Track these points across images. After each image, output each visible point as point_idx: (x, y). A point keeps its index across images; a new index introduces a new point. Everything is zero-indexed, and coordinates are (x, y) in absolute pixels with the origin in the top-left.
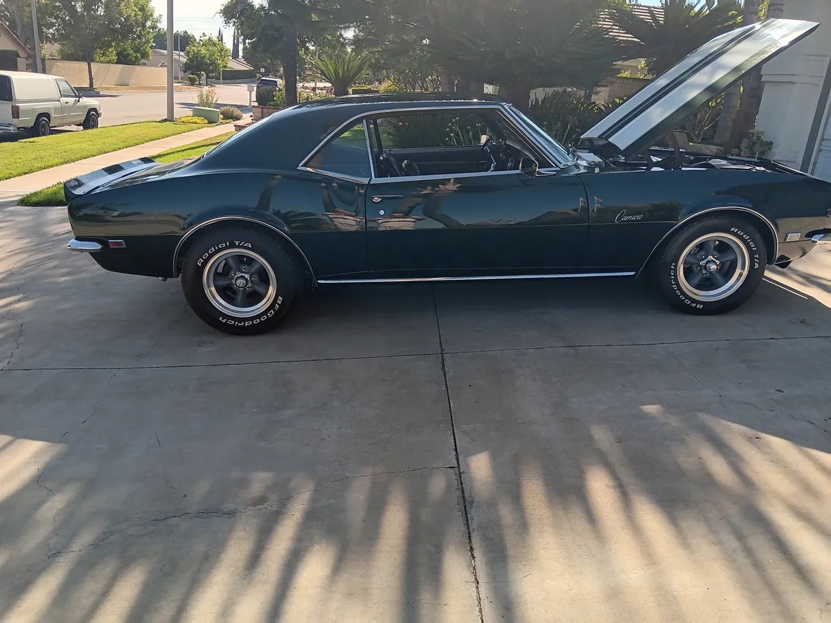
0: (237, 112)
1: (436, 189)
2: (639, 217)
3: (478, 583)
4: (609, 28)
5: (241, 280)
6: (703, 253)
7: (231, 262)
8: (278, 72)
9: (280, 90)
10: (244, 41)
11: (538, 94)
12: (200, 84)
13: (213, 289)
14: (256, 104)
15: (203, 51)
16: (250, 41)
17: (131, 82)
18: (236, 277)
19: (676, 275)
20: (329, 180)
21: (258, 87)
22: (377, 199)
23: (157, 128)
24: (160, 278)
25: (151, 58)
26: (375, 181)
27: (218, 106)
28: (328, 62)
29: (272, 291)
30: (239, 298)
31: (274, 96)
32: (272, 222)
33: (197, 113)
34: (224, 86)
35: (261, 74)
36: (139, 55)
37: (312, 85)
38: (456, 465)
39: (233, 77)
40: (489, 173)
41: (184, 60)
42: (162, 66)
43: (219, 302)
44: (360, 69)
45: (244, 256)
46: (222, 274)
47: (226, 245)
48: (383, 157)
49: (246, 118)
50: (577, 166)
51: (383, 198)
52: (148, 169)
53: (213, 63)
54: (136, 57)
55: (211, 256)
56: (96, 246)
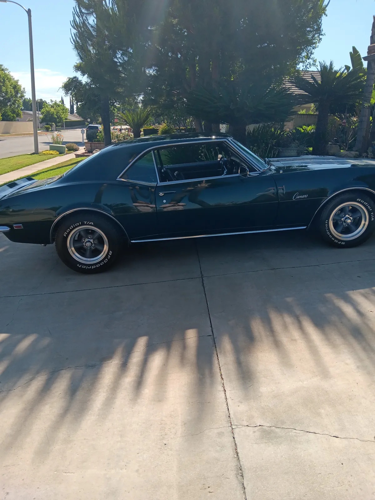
0: (75, 146)
1: (196, 187)
2: (306, 196)
3: (225, 391)
4: (290, 87)
5: (88, 243)
6: (343, 214)
7: (82, 233)
8: (98, 120)
9: (100, 132)
10: (77, 103)
11: (251, 128)
12: (52, 130)
13: (73, 249)
14: (86, 141)
15: (52, 110)
16: (81, 103)
17: (11, 131)
18: (85, 241)
19: (328, 226)
20: (134, 185)
21: (87, 131)
22: (161, 194)
23: (29, 158)
24: (43, 245)
25: (22, 116)
26: (160, 184)
27: (64, 143)
28: (128, 115)
29: (106, 248)
30: (88, 253)
31: (97, 136)
32: (103, 210)
33: (52, 148)
34: (66, 131)
35: (88, 122)
36: (15, 115)
37: (119, 127)
38: (212, 334)
39: (71, 125)
40: (223, 176)
41: (41, 116)
42: (29, 121)
43: (77, 256)
44: (147, 117)
45: (89, 230)
46: (78, 240)
47: (79, 224)
48: (163, 170)
49: (82, 150)
50: (270, 170)
51: (165, 194)
52: (31, 184)
53: (59, 117)
54: (13, 117)
55: (71, 230)
56: (7, 229)
